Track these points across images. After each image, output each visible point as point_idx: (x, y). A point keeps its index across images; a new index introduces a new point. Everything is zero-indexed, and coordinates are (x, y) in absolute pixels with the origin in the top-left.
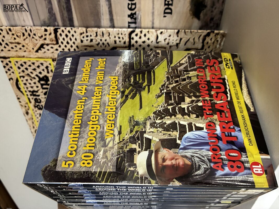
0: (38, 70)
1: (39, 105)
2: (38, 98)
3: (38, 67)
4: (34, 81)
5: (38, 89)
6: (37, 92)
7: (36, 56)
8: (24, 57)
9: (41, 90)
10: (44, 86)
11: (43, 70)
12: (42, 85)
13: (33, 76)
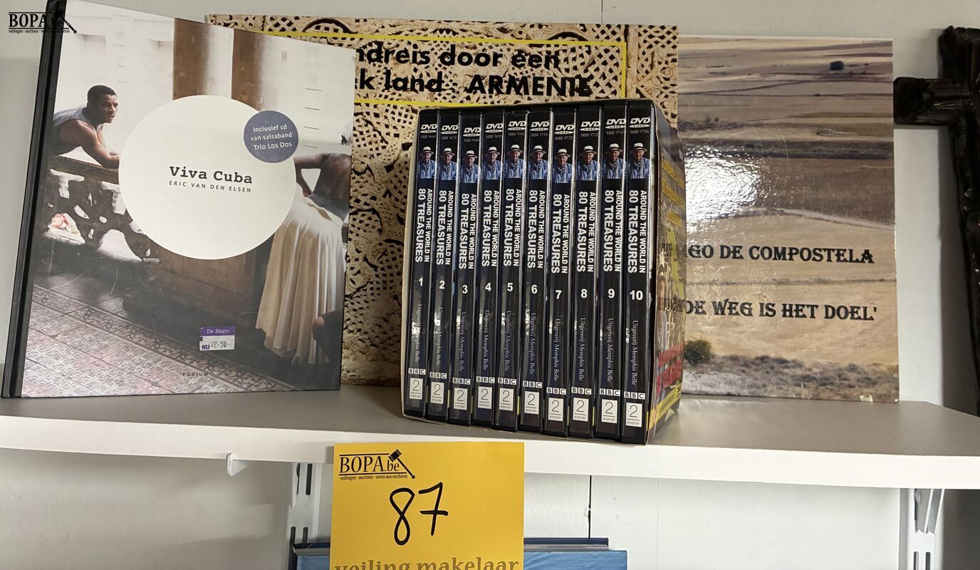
0: (602, 83)
1: (524, 60)
2: (543, 63)
3: (609, 85)
4: (581, 69)
5: (563, 70)
6: (556, 66)
7: (629, 87)
8: (628, 67)
9: (560, 76)
10: (568, 84)
11: (602, 91)
12: (572, 80)
13: (591, 69)
